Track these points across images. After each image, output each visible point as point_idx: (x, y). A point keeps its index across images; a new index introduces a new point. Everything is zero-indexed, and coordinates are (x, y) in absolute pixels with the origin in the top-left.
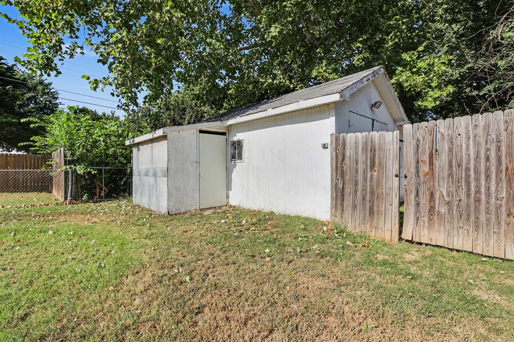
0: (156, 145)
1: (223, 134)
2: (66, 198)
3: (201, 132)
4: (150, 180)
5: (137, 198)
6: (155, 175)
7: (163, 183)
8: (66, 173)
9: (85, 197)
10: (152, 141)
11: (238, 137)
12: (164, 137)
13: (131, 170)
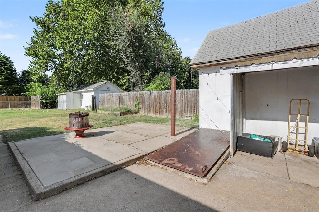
0: (63, 96)
1: (80, 93)
2: (40, 108)
3: (74, 93)
4: (63, 103)
5: (59, 108)
6: (63, 102)
7: (65, 103)
8: (40, 102)
9: (45, 108)
10: (63, 95)
11: (83, 94)
12: (65, 94)
13: (58, 101)
